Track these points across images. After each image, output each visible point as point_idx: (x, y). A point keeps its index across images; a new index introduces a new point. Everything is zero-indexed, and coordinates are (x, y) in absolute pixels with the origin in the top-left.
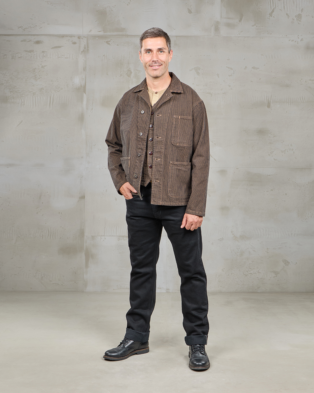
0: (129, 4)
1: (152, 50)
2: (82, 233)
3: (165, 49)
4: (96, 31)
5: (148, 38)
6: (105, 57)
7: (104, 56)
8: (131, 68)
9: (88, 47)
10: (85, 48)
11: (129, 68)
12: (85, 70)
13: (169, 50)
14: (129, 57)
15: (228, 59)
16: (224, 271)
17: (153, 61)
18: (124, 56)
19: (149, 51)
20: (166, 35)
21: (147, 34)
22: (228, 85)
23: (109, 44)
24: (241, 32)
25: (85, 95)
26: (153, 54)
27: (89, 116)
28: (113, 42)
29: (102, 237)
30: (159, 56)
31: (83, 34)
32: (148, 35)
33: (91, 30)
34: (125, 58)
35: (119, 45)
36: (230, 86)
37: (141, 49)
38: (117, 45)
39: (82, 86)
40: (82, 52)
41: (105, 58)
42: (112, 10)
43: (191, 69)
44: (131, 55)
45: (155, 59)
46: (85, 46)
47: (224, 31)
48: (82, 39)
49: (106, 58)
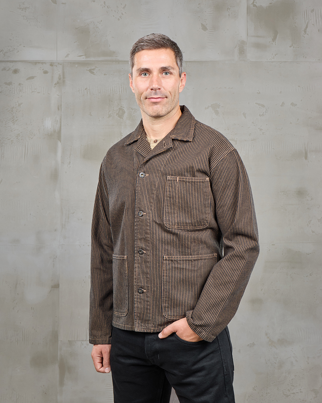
0: (120, 18)
1: (151, 69)
2: (55, 336)
3: (173, 69)
4: (75, 56)
5: (143, 49)
6: (87, 91)
7: (86, 89)
8: (123, 106)
9: (64, 78)
10: (60, 79)
11: (121, 106)
12: (60, 109)
13: (179, 72)
14: (121, 91)
15: (258, 92)
16: (256, 390)
17: (152, 89)
18: (114, 90)
19: (146, 72)
20: (175, 45)
21: (142, 44)
22: (259, 128)
23: (92, 73)
24: (275, 55)
25: (59, 144)
26: (152, 77)
27: (66, 172)
28: (99, 70)
29: (83, 342)
30: (163, 81)
31: (57, 60)
32: (144, 45)
33: (68, 55)
34: (115, 92)
35: (106, 75)
36: (261, 130)
37: (132, 69)
38: (105, 75)
39: (55, 131)
40: (55, 84)
41: (87, 93)
42: (98, 27)
43: (207, 107)
44: (124, 88)
45: (155, 86)
46: (60, 76)
47: (251, 54)
48: (56, 66)
49: (89, 93)
